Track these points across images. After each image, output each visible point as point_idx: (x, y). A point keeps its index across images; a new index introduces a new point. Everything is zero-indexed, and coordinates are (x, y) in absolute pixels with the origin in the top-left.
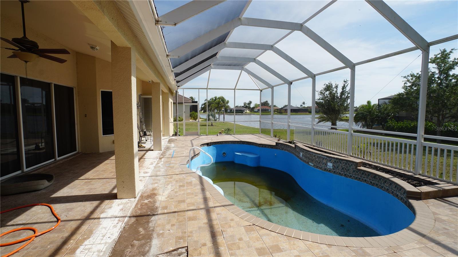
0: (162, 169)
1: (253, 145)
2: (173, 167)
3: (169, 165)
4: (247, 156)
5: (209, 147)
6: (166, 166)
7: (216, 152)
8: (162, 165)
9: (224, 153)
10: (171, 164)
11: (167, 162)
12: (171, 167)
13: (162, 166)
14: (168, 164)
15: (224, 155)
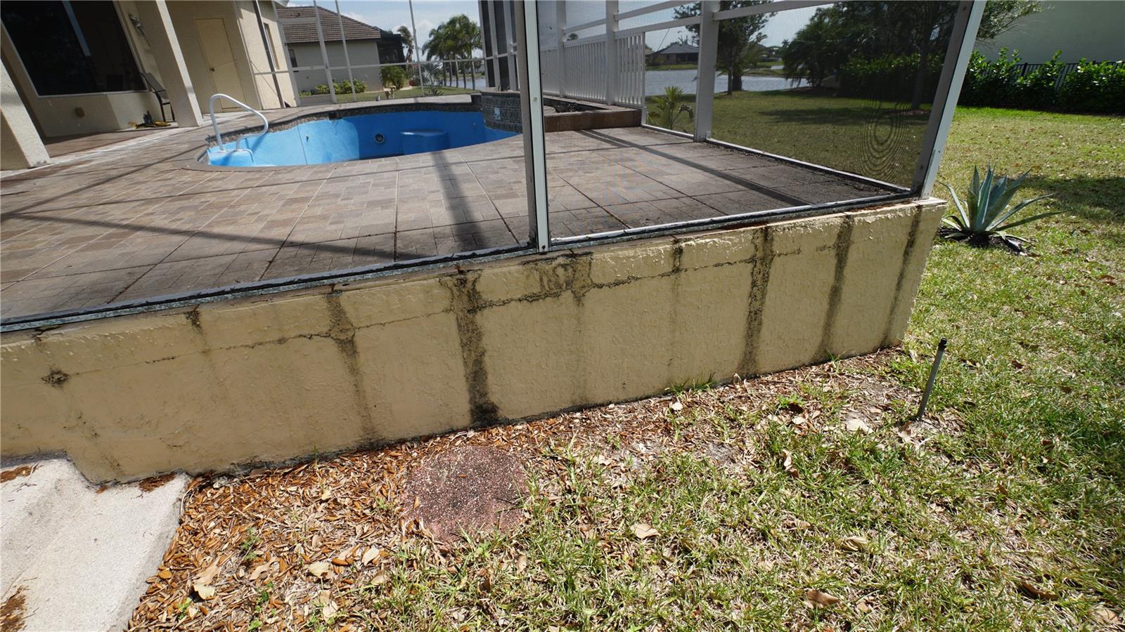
1: (435, 109)
4: (421, 137)
5: (336, 121)
7: (357, 133)
9: (378, 136)
15: (380, 139)
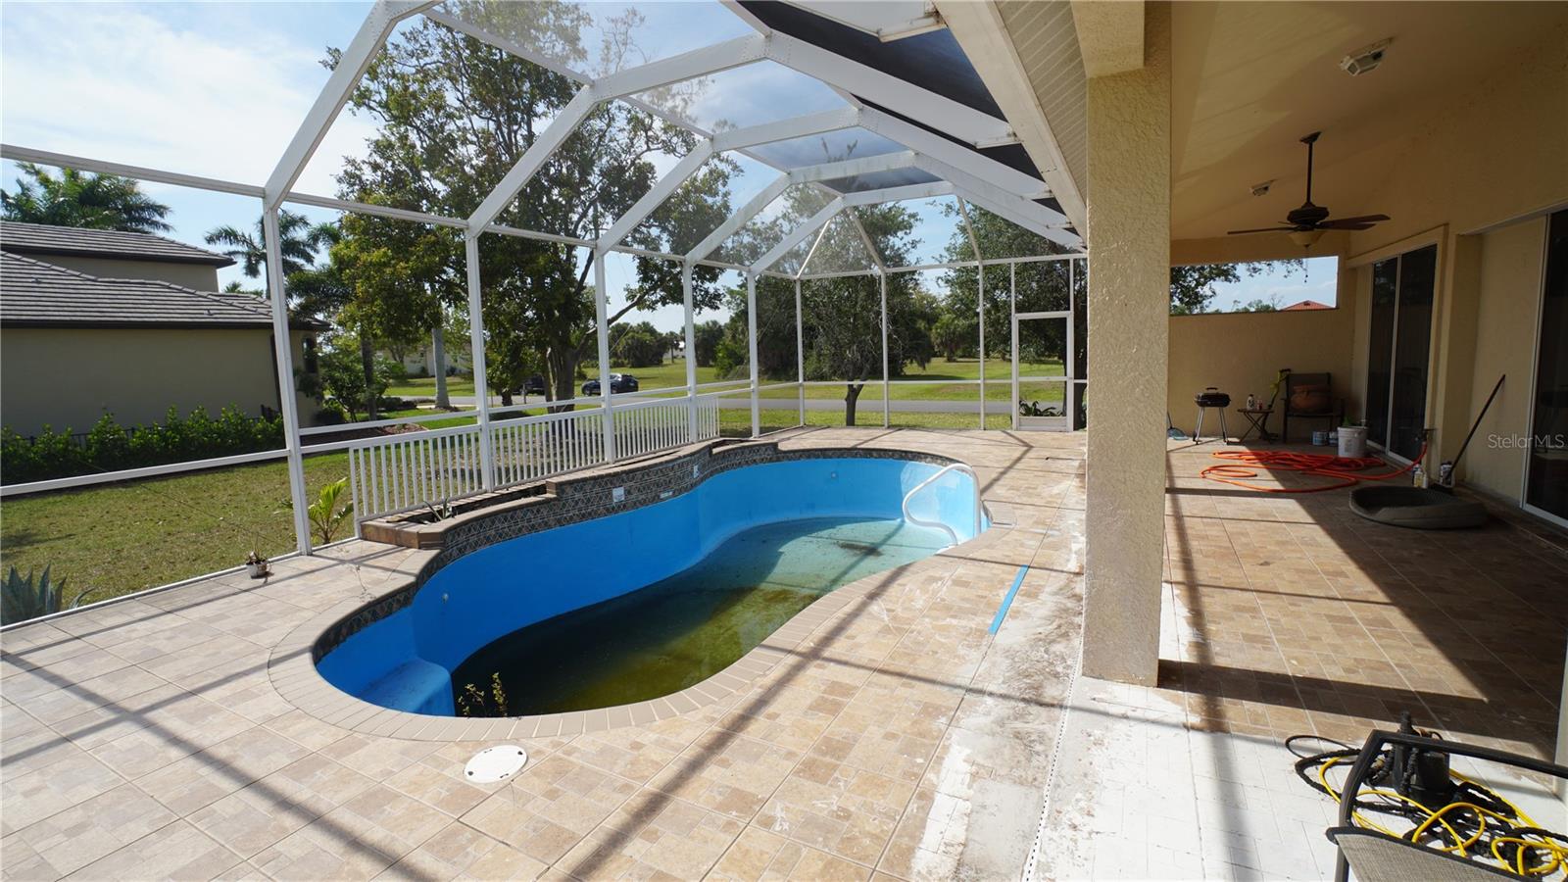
0: (1073, 524)
2: (1036, 523)
3: (1050, 532)
6: (1059, 530)
8: (1075, 537)
10: (1042, 534)
11: (1056, 547)
12: (1044, 523)
13: (1075, 534)
14: (1052, 535)
